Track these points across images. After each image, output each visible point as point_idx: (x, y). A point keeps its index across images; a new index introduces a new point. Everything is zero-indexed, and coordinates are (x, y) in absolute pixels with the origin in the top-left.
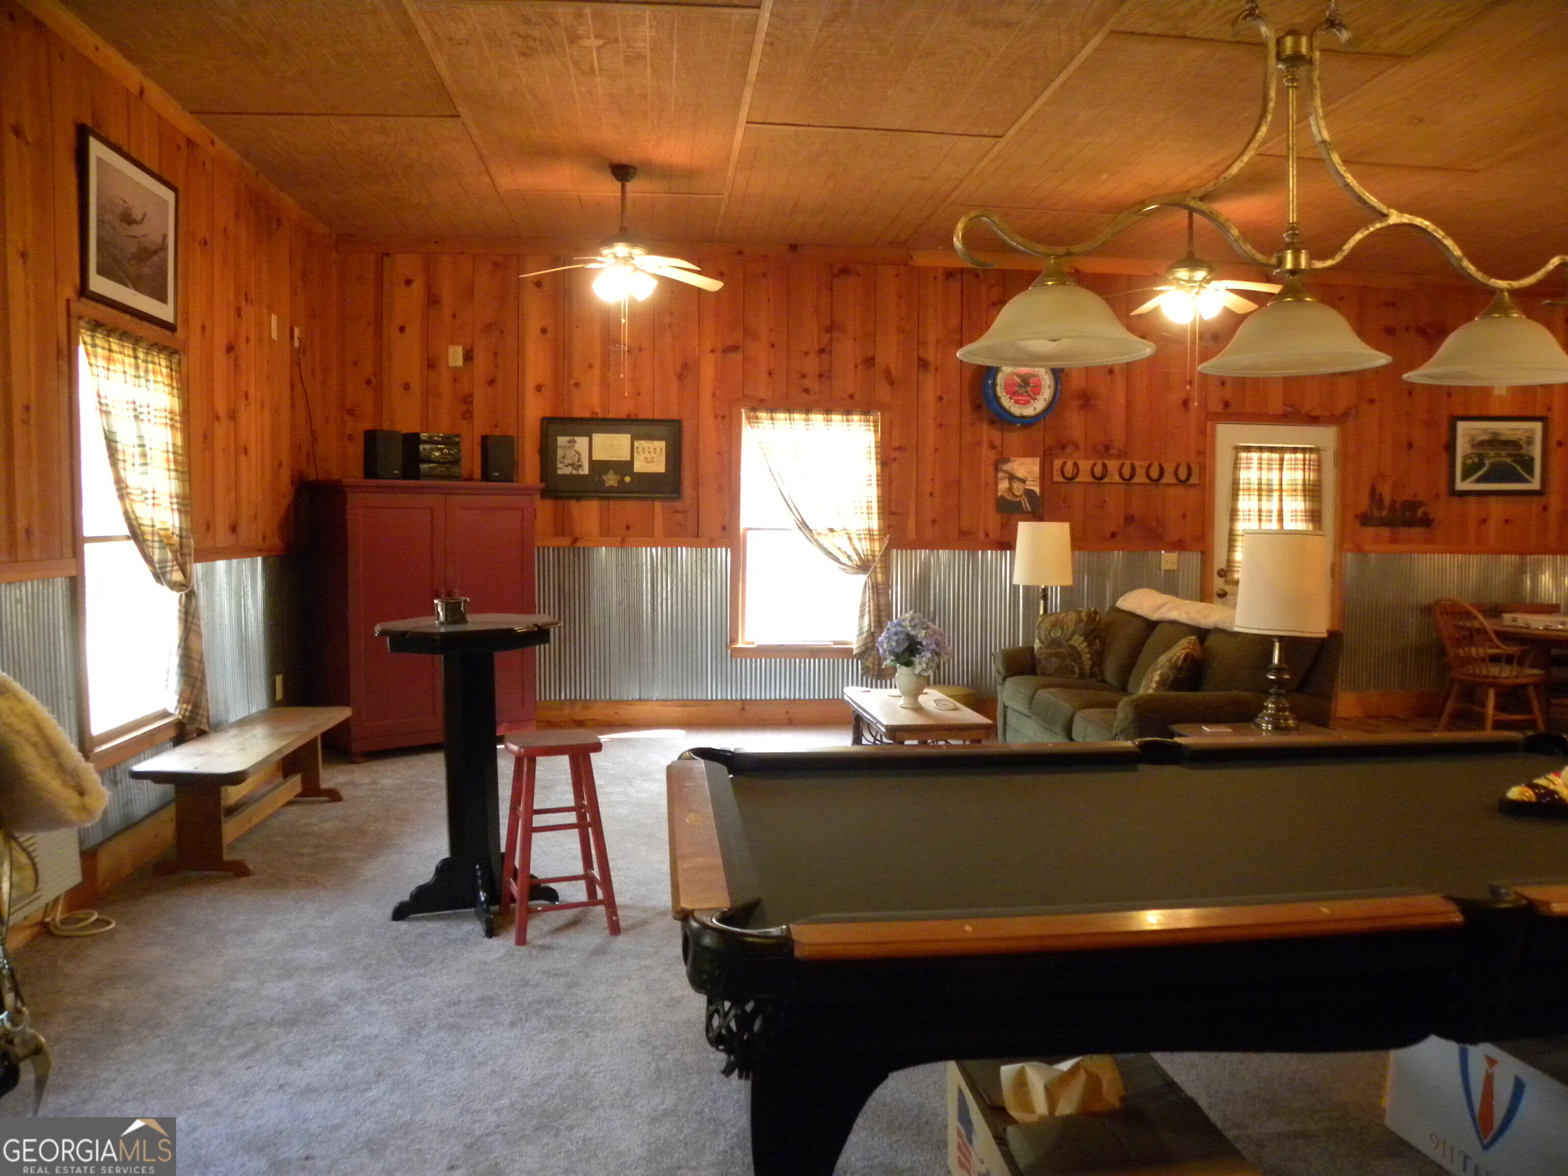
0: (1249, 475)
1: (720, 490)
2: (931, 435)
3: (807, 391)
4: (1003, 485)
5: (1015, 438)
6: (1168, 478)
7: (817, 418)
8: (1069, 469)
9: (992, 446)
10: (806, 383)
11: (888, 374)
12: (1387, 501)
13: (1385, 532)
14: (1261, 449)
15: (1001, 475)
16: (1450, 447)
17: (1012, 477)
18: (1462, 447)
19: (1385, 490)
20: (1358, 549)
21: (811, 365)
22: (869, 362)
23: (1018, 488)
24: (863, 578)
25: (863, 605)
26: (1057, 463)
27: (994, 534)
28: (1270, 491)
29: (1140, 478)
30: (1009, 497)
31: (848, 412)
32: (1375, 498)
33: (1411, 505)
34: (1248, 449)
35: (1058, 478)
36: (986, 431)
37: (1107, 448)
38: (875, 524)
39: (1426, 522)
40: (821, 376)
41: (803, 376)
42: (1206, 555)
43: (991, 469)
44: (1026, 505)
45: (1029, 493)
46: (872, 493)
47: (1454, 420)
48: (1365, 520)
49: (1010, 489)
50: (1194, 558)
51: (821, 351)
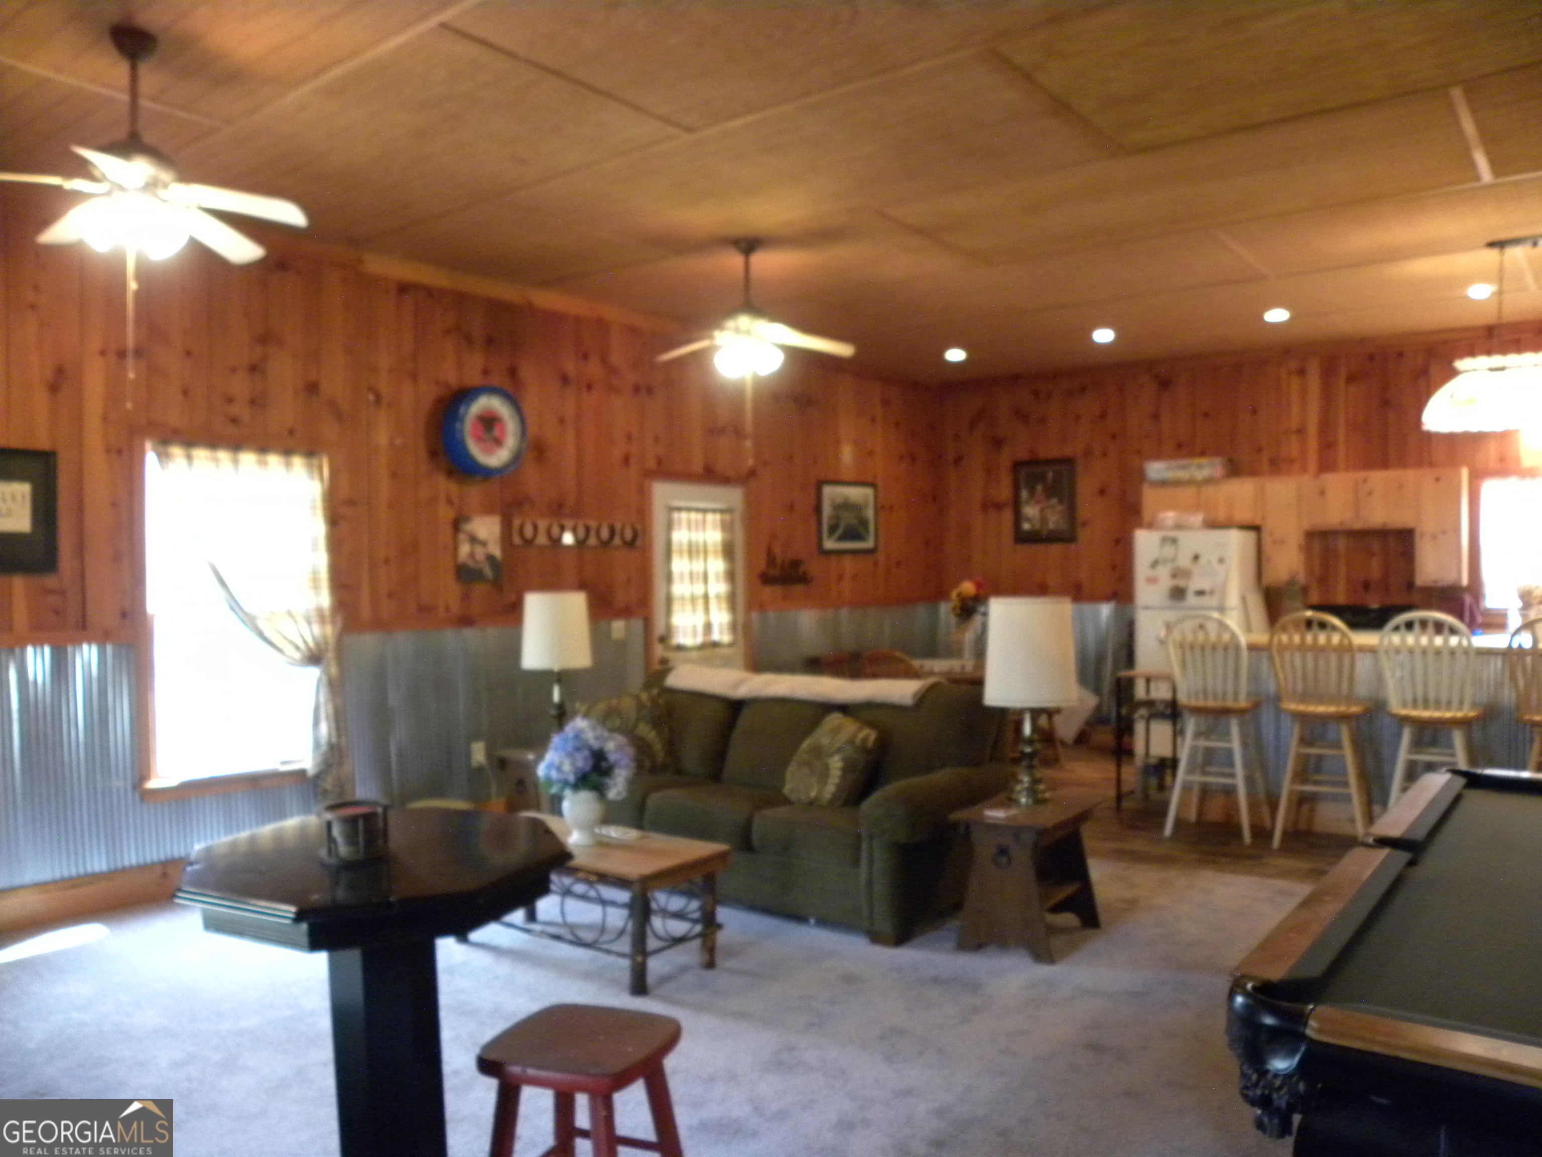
0: (680, 536)
1: (117, 558)
2: (384, 488)
3: (235, 421)
4: (465, 549)
5: (474, 492)
6: (617, 541)
7: (248, 458)
8: (529, 532)
9: (450, 502)
10: (235, 410)
11: (332, 404)
12: (779, 561)
13: (778, 590)
14: (689, 510)
15: (462, 537)
16: (818, 509)
17: (473, 540)
18: (827, 510)
19: (777, 550)
20: (762, 608)
21: (240, 386)
22: (312, 388)
23: (480, 553)
24: (314, 673)
25: (317, 709)
26: (517, 522)
27: (456, 607)
28: (698, 552)
29: (592, 541)
30: (470, 563)
31: (287, 452)
32: (771, 559)
33: (795, 564)
34: (679, 509)
35: (517, 540)
36: (444, 485)
37: (560, 506)
38: (325, 599)
39: (804, 579)
40: (253, 402)
41: (230, 400)
42: (648, 622)
43: (449, 530)
44: (488, 572)
45: (491, 558)
46: (321, 560)
47: (820, 484)
48: (766, 579)
49: (472, 555)
50: (637, 624)
51: (253, 369)
